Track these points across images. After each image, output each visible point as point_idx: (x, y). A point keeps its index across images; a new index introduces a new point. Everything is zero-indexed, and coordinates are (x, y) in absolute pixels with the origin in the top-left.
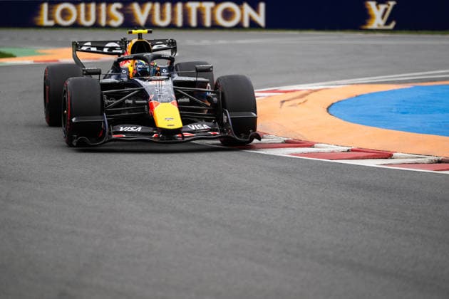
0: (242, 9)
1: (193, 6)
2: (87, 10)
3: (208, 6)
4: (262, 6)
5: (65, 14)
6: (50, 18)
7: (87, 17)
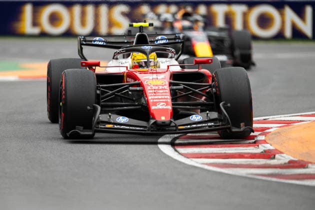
0: (282, 15)
1: (220, 10)
2: (83, 14)
3: (238, 10)
4: (309, 10)
5: (54, 19)
6: (35, 23)
7: (83, 23)
